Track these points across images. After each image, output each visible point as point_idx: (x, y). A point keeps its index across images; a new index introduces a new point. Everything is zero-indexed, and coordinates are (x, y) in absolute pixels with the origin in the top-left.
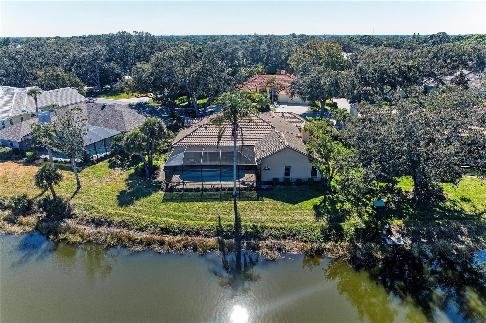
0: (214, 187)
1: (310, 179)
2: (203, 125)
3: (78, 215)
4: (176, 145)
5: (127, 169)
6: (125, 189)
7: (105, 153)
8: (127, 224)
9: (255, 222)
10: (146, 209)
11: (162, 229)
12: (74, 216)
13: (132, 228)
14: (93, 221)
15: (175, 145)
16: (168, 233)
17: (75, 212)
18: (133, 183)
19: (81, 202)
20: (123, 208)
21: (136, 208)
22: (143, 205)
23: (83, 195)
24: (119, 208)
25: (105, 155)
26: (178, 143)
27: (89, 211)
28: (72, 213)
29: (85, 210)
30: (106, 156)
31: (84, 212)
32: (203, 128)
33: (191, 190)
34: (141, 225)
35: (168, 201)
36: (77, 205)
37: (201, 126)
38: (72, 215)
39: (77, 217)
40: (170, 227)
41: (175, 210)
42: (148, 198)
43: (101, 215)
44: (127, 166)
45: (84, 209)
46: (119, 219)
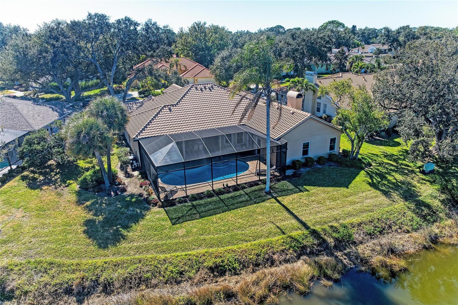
0: (227, 185)
1: (330, 155)
2: (165, 106)
3: (26, 288)
4: (141, 137)
5: (63, 185)
6: (90, 216)
7: (9, 168)
8: (141, 278)
9: (330, 222)
10: (154, 243)
11: (212, 269)
12: (17, 293)
13: (154, 281)
14: (69, 291)
15: (139, 137)
16: (222, 273)
17: (14, 284)
18: (93, 204)
19: (16, 260)
20: (112, 249)
21: (135, 244)
22: (144, 237)
23: (10, 245)
24: (101, 252)
25: (9, 170)
26: (141, 134)
27: (46, 272)
28: (8, 289)
29: (37, 274)
30: (11, 171)
31: (37, 278)
32: (166, 110)
33: (199, 196)
34: (168, 273)
35: (181, 220)
36: (10, 267)
37: (163, 108)
38: (12, 291)
39: (26, 293)
40: (223, 262)
41: (204, 231)
42: (142, 223)
43: (78, 274)
44: (60, 181)
45: (33, 273)
46: (121, 273)
